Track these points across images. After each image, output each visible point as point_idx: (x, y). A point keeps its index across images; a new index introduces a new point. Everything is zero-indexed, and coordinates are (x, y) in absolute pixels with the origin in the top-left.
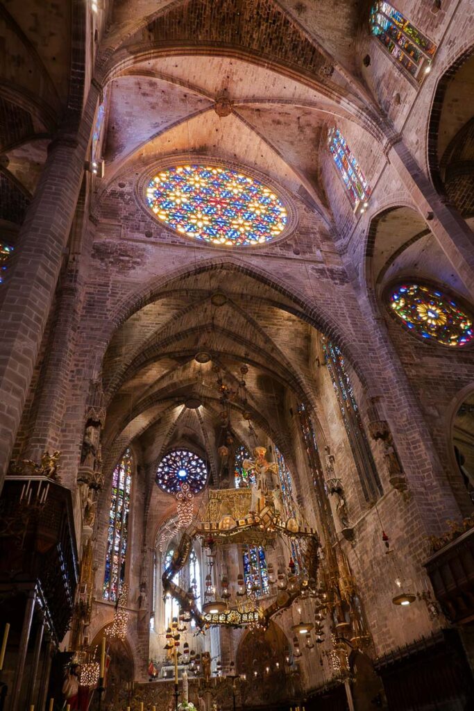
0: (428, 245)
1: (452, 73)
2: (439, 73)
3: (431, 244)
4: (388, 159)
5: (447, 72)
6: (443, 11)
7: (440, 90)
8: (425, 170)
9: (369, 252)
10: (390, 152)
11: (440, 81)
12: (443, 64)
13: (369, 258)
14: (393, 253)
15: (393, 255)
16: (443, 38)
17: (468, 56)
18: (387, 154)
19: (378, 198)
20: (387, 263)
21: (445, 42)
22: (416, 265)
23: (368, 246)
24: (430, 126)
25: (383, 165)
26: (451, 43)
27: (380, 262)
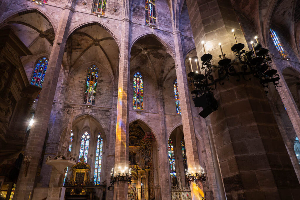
0: (32, 32)
1: (101, 26)
2: (99, 21)
3: (33, 33)
4: (64, 9)
5: (101, 24)
6: (115, 13)
7: (95, 24)
8: (70, 30)
9: (21, 14)
10: (68, 9)
11: (97, 22)
12: (102, 21)
13: (18, 15)
14: (23, 22)
15: (22, 22)
16: (108, 18)
17: (107, 30)
18: (66, 8)
19: (47, 9)
20: (18, 22)
21: (108, 19)
22: (19, 30)
23: (23, 12)
24: (84, 25)
25: (60, 6)
26: (108, 22)
27: (17, 19)
